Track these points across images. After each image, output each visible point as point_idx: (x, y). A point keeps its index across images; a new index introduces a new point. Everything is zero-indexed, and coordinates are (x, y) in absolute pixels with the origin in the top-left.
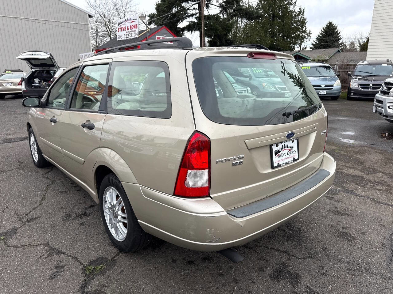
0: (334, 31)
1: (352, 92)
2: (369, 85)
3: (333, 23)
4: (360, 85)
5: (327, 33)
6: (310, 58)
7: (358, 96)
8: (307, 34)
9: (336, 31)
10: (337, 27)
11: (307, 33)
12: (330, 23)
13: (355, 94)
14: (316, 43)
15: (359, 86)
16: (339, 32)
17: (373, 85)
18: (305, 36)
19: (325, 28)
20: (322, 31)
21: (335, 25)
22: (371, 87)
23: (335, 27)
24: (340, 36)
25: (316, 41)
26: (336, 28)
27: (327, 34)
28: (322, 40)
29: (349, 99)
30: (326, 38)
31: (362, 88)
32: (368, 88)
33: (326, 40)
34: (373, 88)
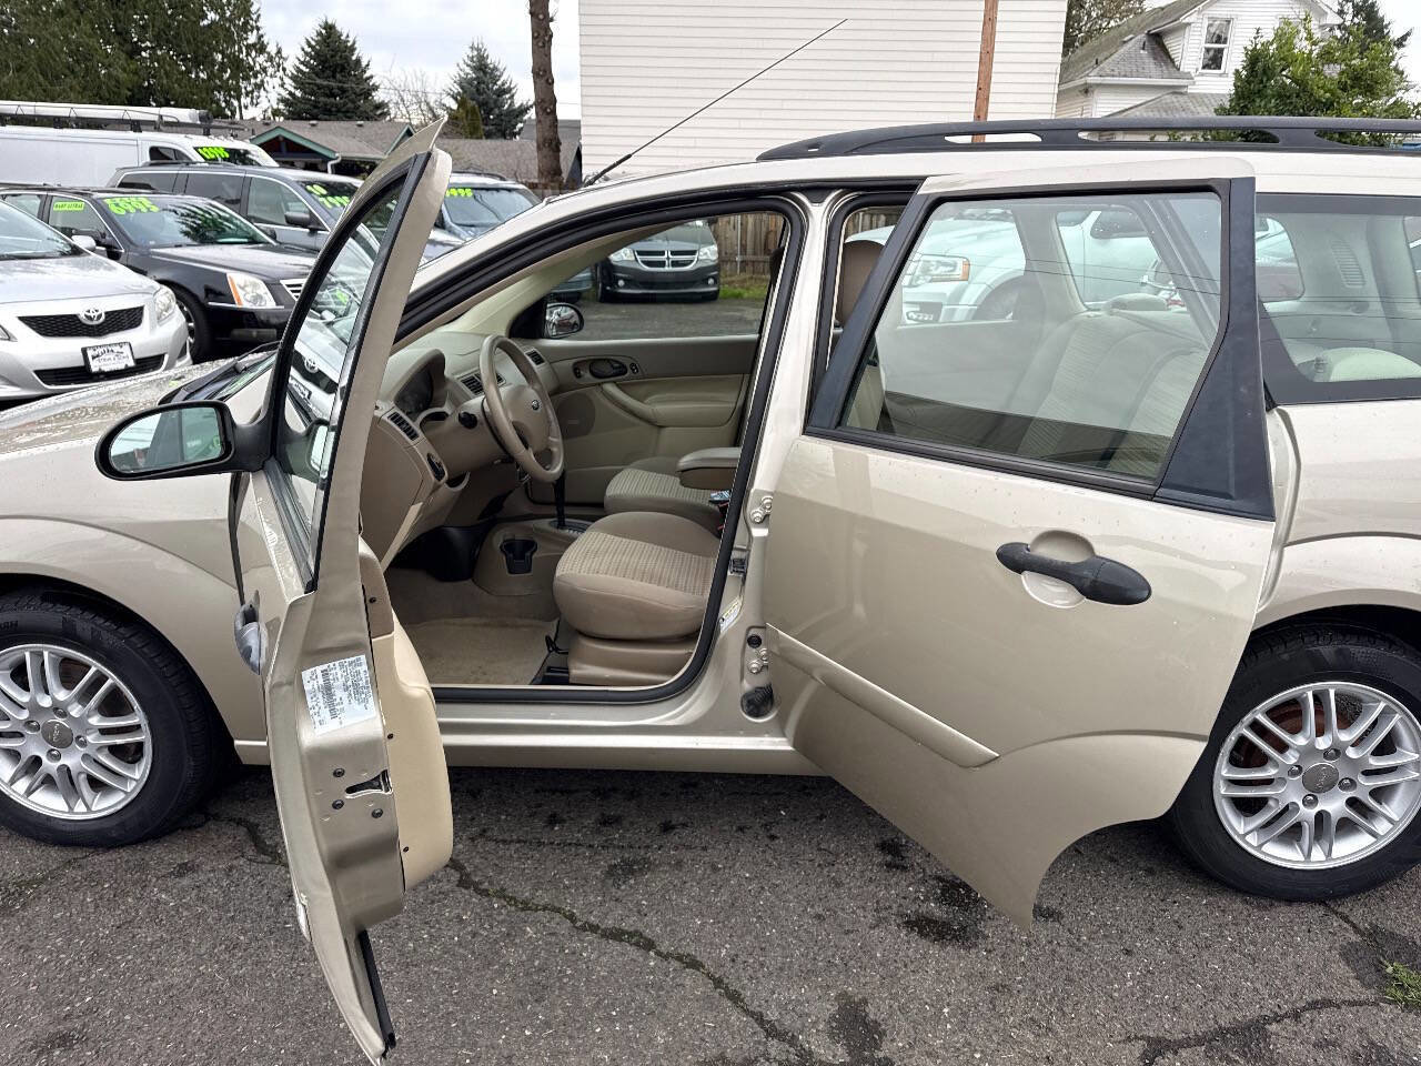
0: (347, 59)
1: (621, 278)
2: (662, 253)
3: (338, 28)
4: (640, 253)
5: (325, 61)
6: (335, 152)
7: (638, 288)
8: (270, 59)
9: (354, 58)
10: (354, 43)
11: (269, 53)
12: (330, 29)
13: (629, 283)
14: (290, 93)
15: (638, 257)
16: (364, 64)
17: (673, 253)
18: (265, 64)
19: (313, 43)
20: (306, 54)
21: (348, 36)
22: (668, 258)
23: (349, 44)
24: (372, 77)
25: (293, 90)
26: (352, 49)
27: (327, 65)
28: (315, 88)
29: (611, 298)
30: (326, 78)
31: (645, 262)
32: (662, 264)
33: (328, 86)
34: (675, 264)
